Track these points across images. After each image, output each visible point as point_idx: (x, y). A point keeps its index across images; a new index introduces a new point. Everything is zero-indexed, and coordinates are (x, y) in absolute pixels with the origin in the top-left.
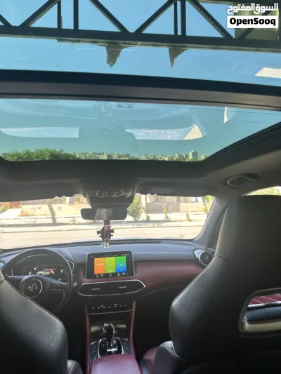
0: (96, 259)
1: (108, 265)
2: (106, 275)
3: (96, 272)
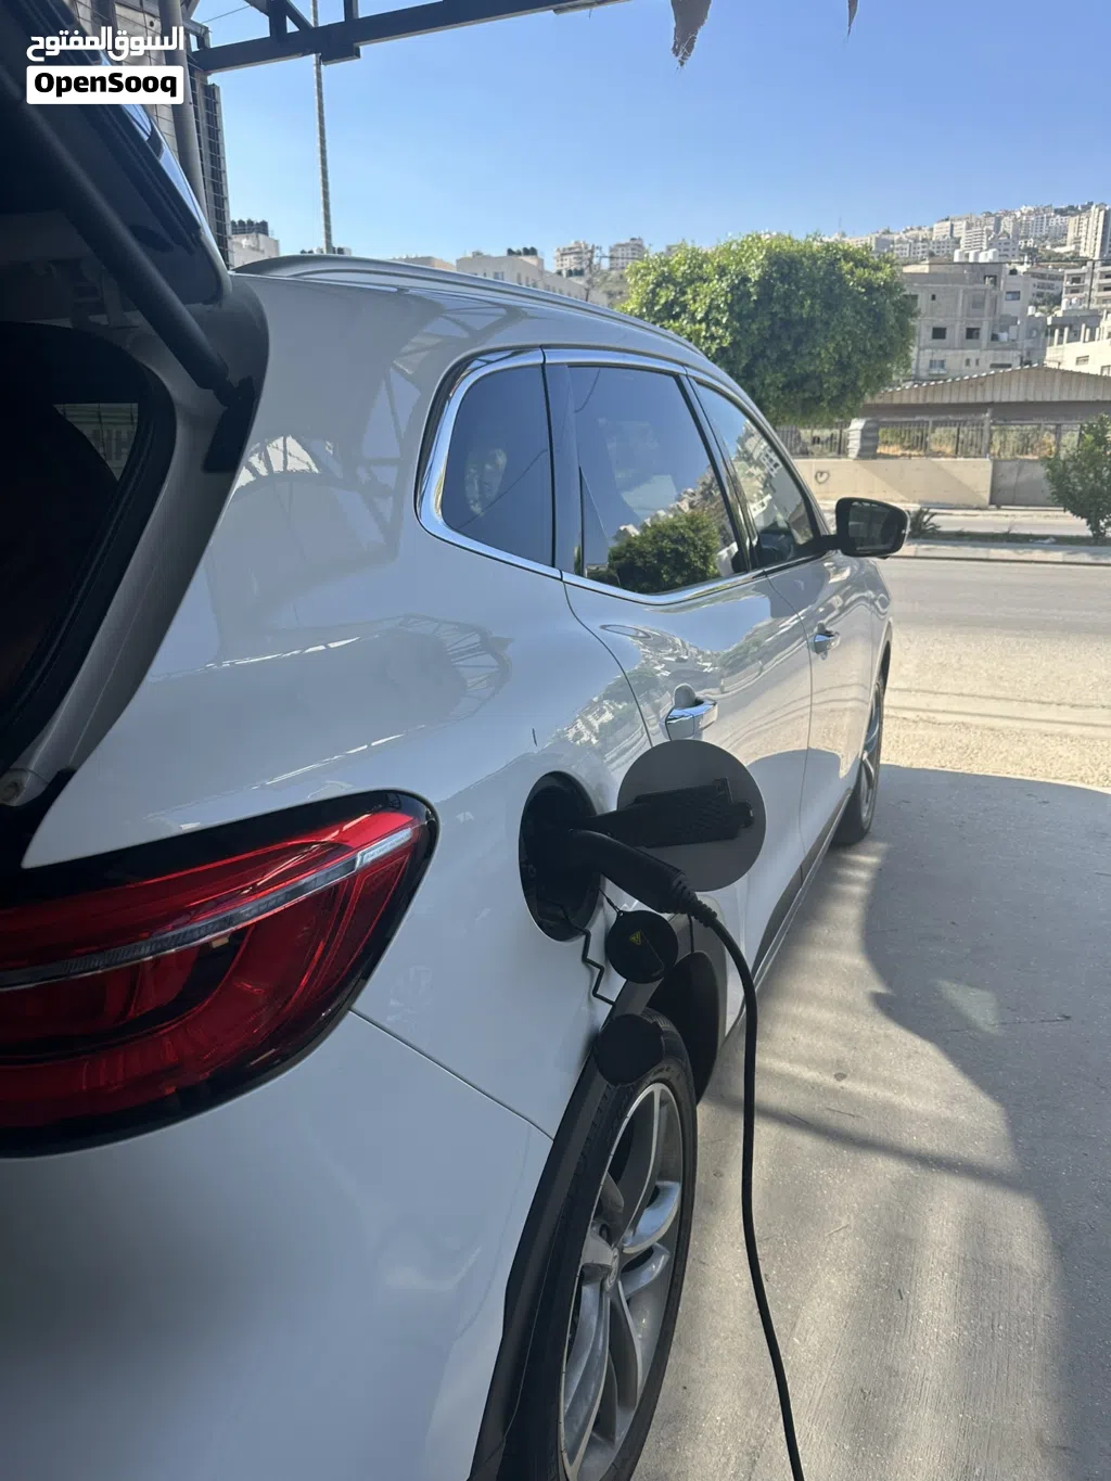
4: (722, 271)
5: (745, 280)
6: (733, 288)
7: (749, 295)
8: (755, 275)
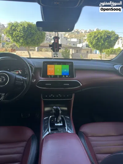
0: (48, 66)
1: (57, 70)
2: (55, 76)
3: (49, 74)
4: (21, 25)
5: (25, 27)
6: (23, 28)
7: (25, 29)
8: (26, 26)
